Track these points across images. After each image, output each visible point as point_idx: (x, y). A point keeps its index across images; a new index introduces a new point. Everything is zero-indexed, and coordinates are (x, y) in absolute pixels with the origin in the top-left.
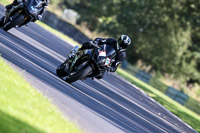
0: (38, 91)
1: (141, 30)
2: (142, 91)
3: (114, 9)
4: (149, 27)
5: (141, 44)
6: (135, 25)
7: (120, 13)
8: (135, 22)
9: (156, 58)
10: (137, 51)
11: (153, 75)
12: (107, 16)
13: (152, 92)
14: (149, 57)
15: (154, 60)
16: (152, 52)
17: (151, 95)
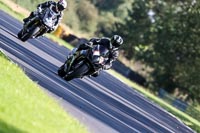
0: (75, 119)
1: (178, 58)
2: (179, 120)
3: (151, 37)
4: (187, 56)
5: (178, 72)
6: (172, 53)
7: (157, 41)
8: (172, 51)
9: (193, 86)
10: (174, 80)
11: (190, 103)
12: (144, 44)
13: (188, 121)
14: (186, 86)
15: (190, 89)
16: (189, 81)
17: (187, 123)
